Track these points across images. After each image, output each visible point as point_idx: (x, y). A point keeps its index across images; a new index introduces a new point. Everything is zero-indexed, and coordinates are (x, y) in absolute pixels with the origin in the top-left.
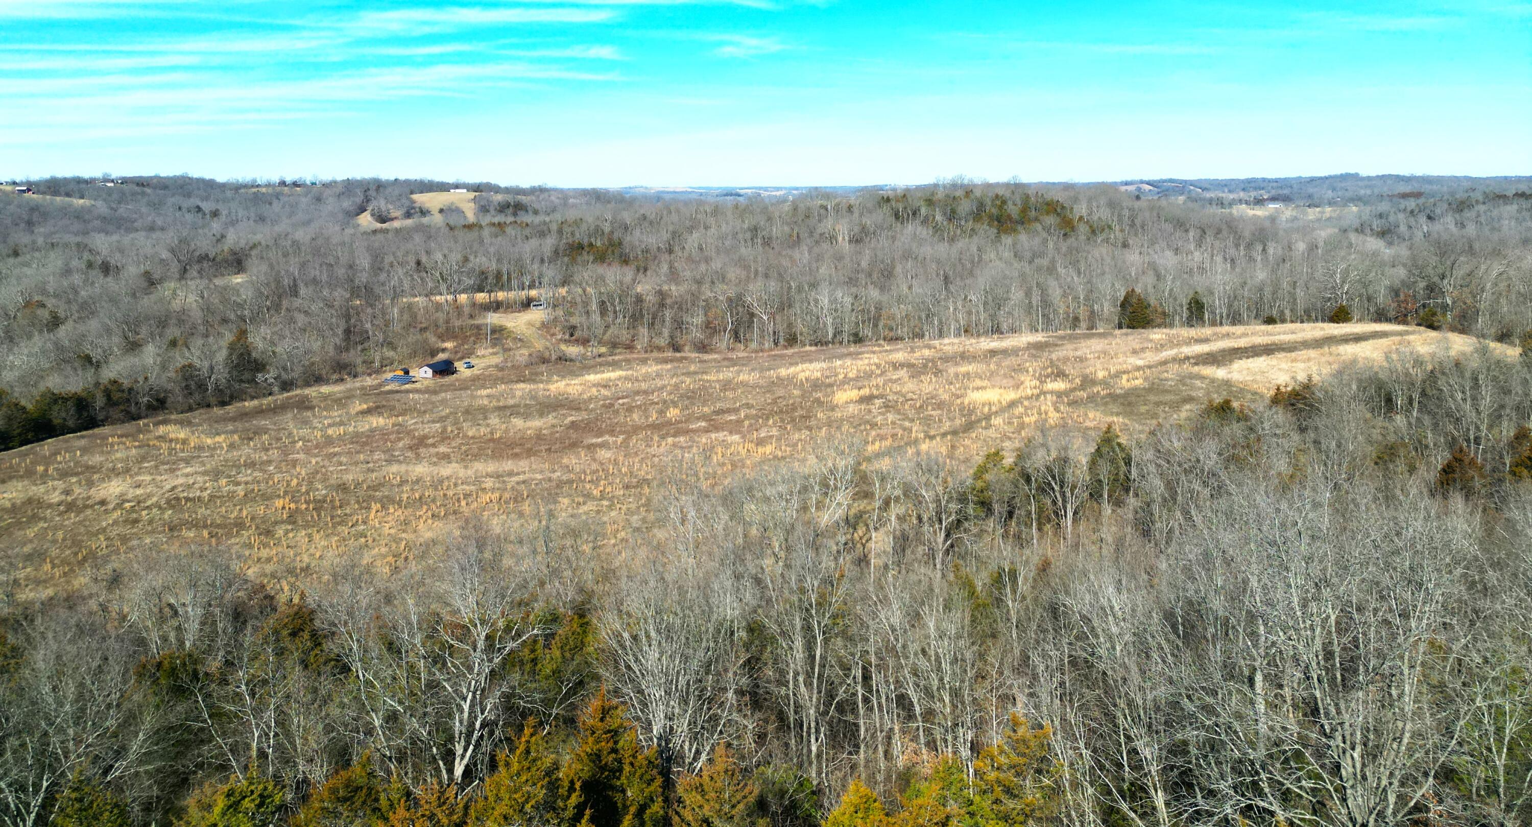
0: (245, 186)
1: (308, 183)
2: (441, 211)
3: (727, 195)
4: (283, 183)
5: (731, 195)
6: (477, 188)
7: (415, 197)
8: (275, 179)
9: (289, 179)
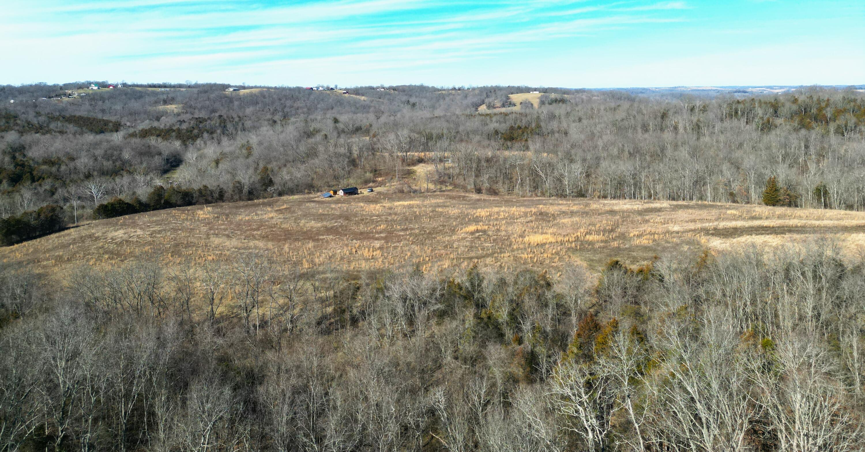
0: (439, 90)
1: (466, 88)
2: (521, 103)
3: (736, 92)
4: (454, 89)
5: (739, 92)
6: (545, 91)
7: (511, 96)
8: (451, 87)
9: (457, 87)
